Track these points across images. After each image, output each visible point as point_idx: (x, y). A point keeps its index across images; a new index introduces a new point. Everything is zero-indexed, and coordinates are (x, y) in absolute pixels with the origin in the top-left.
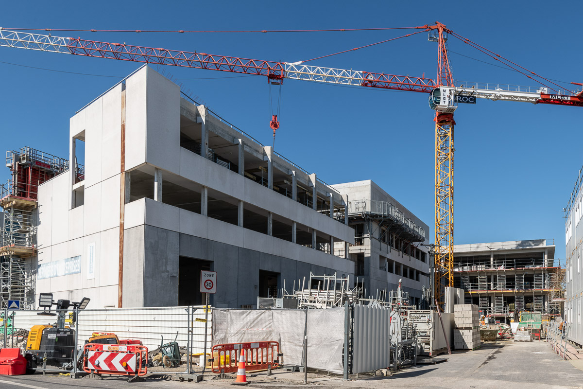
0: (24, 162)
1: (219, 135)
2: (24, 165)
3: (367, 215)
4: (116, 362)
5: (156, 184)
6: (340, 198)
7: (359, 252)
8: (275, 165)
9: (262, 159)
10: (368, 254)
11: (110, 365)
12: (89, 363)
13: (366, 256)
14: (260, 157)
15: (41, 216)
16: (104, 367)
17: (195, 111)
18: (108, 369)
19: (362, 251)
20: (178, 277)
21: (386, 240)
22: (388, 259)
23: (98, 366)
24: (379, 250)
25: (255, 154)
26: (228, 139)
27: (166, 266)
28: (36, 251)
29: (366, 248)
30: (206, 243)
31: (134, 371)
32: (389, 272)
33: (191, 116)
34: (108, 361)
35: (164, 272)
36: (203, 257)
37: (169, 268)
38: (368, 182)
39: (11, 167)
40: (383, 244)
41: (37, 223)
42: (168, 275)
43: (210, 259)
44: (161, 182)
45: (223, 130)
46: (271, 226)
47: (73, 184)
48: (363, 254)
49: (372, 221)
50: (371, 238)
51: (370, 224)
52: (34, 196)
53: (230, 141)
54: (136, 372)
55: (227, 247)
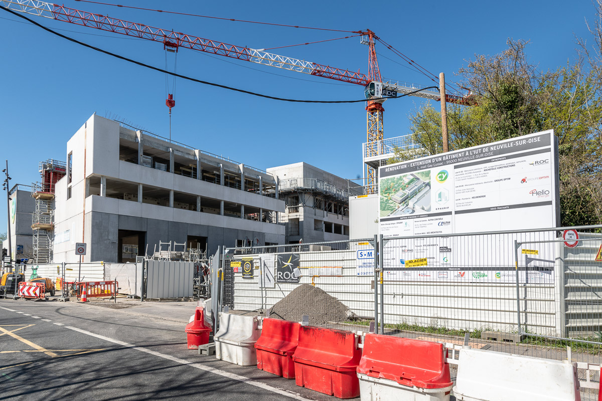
0: (48, 169)
1: (155, 147)
2: (48, 171)
3: (298, 189)
4: (31, 291)
5: (102, 185)
6: (272, 179)
7: (295, 217)
8: (203, 161)
9: (193, 159)
10: (302, 219)
11: (29, 293)
12: (20, 292)
13: (300, 220)
14: (191, 158)
15: (56, 203)
16: (26, 294)
17: (134, 134)
18: (28, 295)
19: (298, 217)
20: (117, 243)
21: (323, 206)
22: (325, 222)
23: (24, 293)
24: (314, 215)
25: (187, 156)
26: (162, 149)
27: (108, 236)
28: (54, 226)
29: (300, 215)
30: (140, 220)
31: (38, 296)
32: (325, 231)
33: (132, 138)
34: (28, 291)
35: (106, 240)
36: (138, 229)
37: (110, 237)
38: (301, 164)
39: (41, 172)
40: (317, 210)
41: (54, 208)
42: (110, 243)
43: (144, 230)
44: (105, 184)
45: (158, 144)
46: (200, 204)
47: (68, 184)
48: (298, 219)
49: (305, 193)
50: (303, 206)
51: (303, 197)
52: (53, 191)
53: (164, 150)
54: (40, 296)
55: (158, 222)
